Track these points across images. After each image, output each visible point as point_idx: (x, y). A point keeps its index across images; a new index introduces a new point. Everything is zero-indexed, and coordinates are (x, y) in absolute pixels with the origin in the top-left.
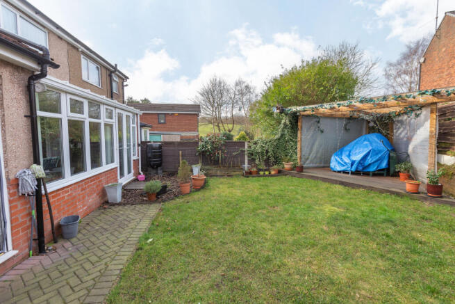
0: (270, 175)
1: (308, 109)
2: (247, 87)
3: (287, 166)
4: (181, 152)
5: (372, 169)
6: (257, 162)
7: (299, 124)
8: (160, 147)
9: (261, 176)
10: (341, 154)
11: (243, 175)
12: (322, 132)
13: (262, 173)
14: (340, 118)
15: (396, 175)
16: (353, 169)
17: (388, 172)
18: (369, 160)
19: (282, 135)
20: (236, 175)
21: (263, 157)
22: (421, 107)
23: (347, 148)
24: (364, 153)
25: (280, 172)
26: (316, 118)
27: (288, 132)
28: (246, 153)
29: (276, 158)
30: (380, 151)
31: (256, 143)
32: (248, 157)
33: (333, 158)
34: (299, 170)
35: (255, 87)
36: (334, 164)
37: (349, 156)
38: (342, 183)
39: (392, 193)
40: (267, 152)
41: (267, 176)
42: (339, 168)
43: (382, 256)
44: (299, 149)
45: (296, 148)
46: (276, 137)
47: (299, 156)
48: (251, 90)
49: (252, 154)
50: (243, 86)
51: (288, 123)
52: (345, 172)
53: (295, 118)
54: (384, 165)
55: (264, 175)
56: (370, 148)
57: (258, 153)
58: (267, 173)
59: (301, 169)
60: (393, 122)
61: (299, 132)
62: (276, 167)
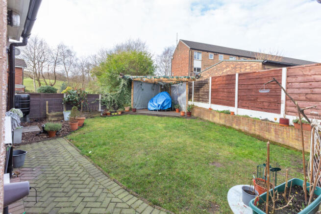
0: (118, 115)
1: (138, 78)
2: (68, 51)
3: (127, 109)
4: (47, 102)
5: (166, 108)
6: (108, 108)
7: (132, 85)
8: (28, 98)
9: (113, 116)
10: (152, 101)
11: (101, 116)
12: (143, 90)
13: (113, 114)
14: (150, 83)
15: (175, 110)
16: (159, 108)
17: (172, 109)
18: (165, 104)
19: (122, 91)
20: (96, 116)
21: (111, 104)
22: (183, 82)
23: (155, 99)
24: (163, 101)
25: (122, 113)
26: (140, 83)
27: (126, 89)
28: (100, 102)
29: (119, 105)
30: (169, 100)
31: (106, 96)
32: (101, 104)
33: (149, 104)
34: (134, 111)
35: (76, 53)
36: (150, 107)
37: (156, 102)
38: (157, 115)
39: (176, 117)
40: (114, 101)
41: (116, 115)
42: (152, 109)
43: (187, 134)
44: (132, 99)
45: (130, 99)
46: (118, 92)
47: (132, 103)
48: (73, 54)
49: (104, 103)
50: (65, 50)
51: (126, 84)
52: (155, 110)
53: (130, 82)
54: (170, 106)
55: (115, 115)
56: (165, 98)
57: (108, 102)
58: (116, 114)
59: (135, 110)
60: (171, 87)
61: (132, 90)
62: (119, 110)
